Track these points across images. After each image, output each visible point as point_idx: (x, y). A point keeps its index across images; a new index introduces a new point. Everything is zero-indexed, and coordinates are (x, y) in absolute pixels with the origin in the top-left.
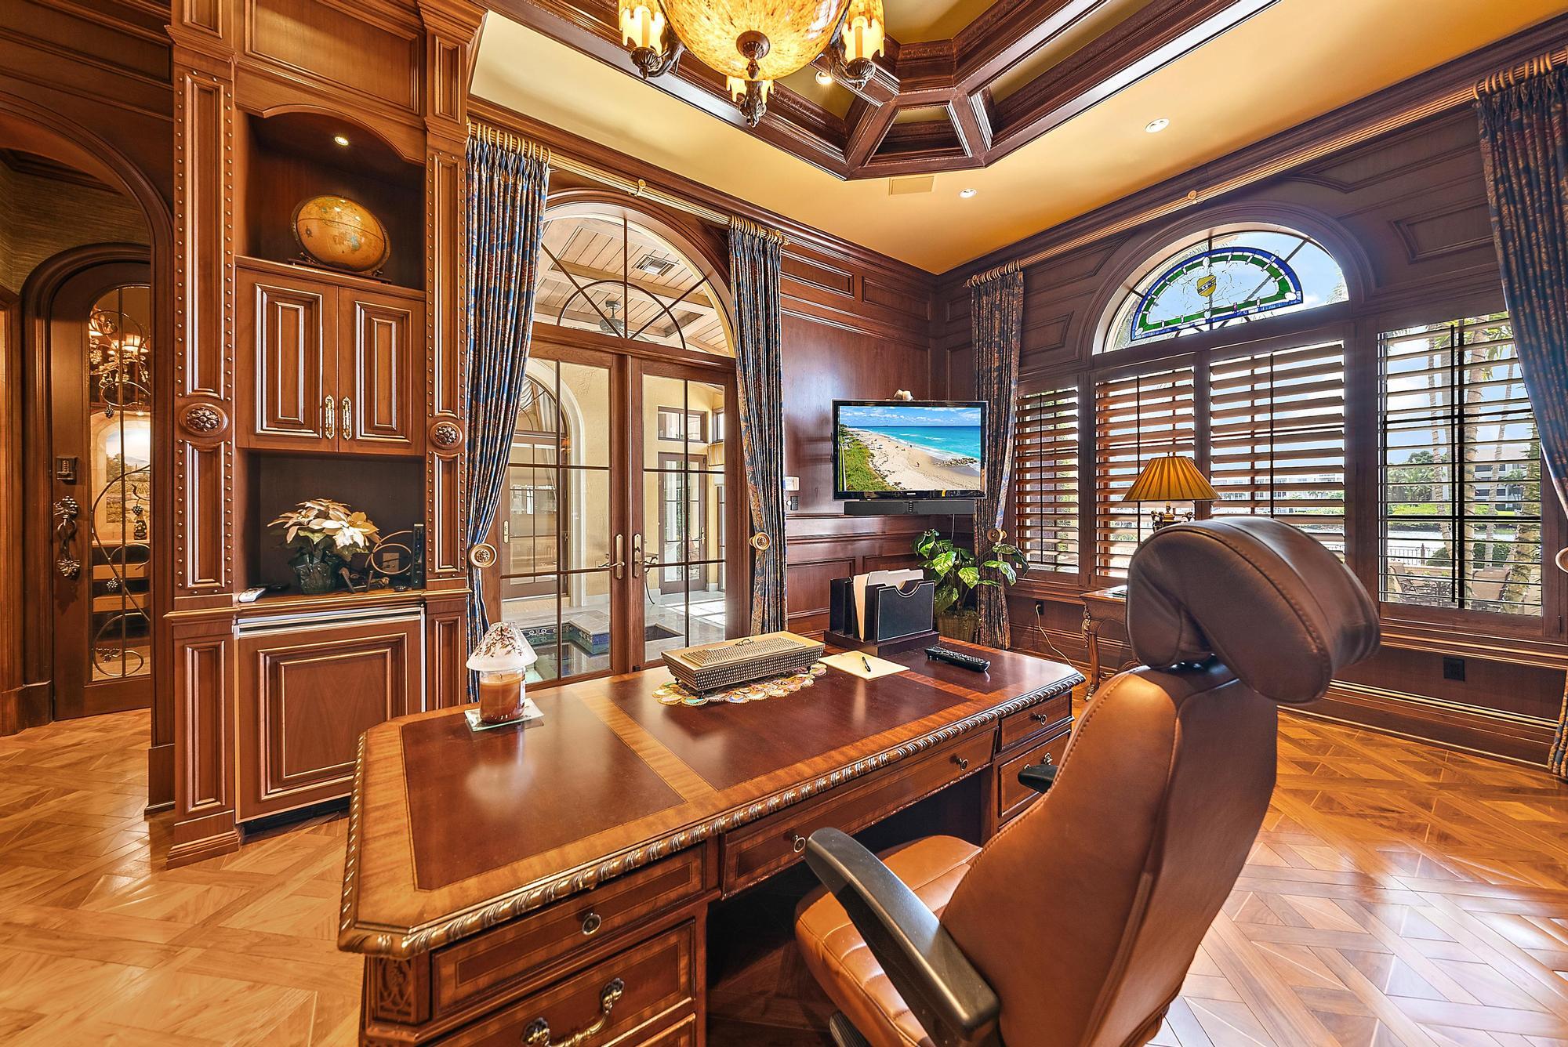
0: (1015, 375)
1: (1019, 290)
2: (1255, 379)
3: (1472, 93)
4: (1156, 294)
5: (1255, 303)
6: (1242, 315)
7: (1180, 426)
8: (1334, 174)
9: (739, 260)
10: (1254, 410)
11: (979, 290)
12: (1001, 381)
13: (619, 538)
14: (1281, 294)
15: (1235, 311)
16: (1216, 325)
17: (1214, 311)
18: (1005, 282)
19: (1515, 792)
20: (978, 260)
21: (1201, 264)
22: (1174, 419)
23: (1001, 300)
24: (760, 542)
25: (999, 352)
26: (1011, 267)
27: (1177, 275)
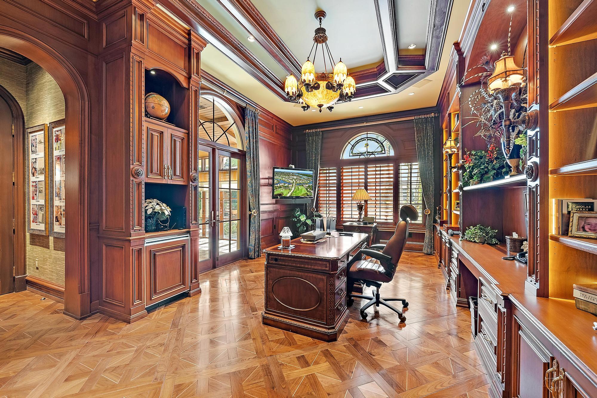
0: (319, 162)
1: (320, 137)
2: (376, 171)
3: (413, 118)
4: (355, 145)
5: (376, 152)
6: (374, 154)
7: (360, 181)
8: (391, 126)
9: (248, 118)
10: (376, 178)
11: (309, 135)
12: (315, 163)
13: (213, 212)
14: (381, 151)
15: (372, 153)
16: (368, 156)
17: (368, 152)
18: (317, 134)
19: (419, 256)
20: (308, 125)
21: (365, 140)
22: (359, 179)
23: (315, 139)
24: (254, 213)
25: (315, 155)
26: (319, 130)
27: (360, 141)
